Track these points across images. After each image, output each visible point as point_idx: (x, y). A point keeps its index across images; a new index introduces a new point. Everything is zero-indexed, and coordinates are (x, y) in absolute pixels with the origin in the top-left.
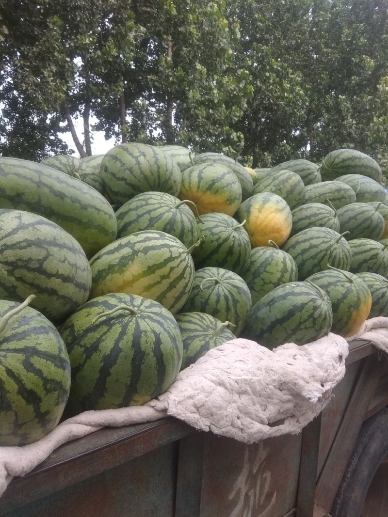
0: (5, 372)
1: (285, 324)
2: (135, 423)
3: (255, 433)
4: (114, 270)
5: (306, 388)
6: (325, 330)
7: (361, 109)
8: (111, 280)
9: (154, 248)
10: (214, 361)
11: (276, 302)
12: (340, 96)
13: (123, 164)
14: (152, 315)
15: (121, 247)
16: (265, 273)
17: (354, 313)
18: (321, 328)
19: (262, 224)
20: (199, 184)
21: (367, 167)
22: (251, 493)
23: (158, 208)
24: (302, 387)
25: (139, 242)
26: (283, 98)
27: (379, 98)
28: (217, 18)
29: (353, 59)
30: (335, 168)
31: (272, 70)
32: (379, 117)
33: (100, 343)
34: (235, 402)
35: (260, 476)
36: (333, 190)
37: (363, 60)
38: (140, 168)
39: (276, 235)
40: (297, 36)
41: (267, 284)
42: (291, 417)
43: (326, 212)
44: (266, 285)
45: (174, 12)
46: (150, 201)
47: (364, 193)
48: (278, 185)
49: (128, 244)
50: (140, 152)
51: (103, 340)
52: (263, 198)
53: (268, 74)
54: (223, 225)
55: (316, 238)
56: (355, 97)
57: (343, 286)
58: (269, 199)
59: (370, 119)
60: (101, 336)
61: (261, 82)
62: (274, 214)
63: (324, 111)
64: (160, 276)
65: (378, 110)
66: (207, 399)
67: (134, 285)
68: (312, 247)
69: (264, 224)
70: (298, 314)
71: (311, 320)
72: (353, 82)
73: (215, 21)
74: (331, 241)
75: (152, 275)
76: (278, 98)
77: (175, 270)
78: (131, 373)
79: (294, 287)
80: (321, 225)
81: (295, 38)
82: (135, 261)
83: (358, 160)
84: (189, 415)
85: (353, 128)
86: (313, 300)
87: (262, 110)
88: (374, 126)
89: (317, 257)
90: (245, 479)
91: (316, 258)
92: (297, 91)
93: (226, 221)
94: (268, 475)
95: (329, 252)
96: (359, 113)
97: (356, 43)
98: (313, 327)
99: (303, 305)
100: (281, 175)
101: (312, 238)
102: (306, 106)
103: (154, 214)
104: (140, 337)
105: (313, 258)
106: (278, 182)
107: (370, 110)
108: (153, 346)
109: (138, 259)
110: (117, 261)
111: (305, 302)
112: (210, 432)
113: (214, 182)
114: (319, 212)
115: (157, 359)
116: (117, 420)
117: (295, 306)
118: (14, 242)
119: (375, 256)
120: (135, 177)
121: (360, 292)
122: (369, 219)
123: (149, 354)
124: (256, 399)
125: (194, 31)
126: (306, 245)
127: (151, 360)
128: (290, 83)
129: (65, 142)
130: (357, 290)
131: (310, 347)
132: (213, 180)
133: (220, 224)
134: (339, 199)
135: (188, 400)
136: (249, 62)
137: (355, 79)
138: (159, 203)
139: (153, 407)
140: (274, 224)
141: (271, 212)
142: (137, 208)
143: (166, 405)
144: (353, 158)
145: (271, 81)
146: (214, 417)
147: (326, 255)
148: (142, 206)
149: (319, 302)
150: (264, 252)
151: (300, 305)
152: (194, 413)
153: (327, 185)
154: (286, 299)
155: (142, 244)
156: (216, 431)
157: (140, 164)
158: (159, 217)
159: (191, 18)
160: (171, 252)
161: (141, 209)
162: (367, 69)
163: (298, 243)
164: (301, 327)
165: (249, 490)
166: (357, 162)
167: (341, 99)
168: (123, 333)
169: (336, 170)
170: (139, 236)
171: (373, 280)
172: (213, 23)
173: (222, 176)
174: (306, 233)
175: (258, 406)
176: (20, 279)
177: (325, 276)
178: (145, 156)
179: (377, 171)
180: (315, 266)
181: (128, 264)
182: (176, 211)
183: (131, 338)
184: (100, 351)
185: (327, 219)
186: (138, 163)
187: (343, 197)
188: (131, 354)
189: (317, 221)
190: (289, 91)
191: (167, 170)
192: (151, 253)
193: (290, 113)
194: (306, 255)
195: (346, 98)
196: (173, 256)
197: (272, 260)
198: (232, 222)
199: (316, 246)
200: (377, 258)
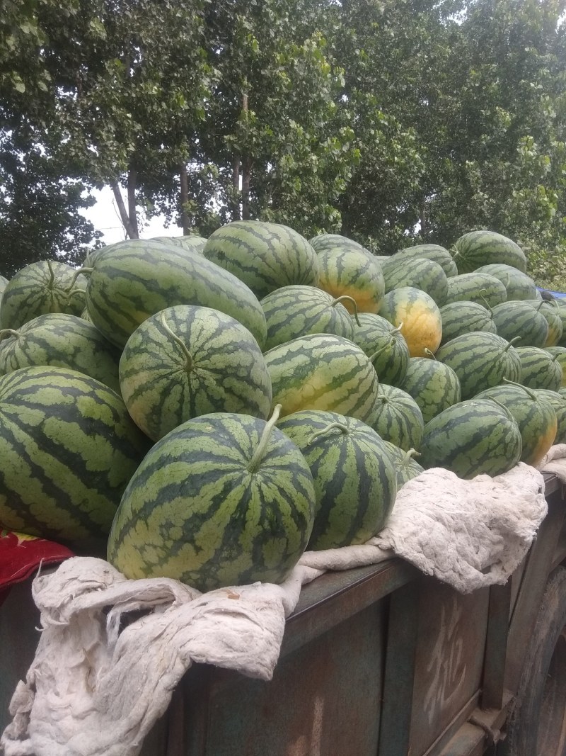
0: (278, 492)
1: (469, 453)
2: (361, 564)
3: (473, 580)
4: (289, 383)
5: (519, 525)
6: (515, 460)
7: (493, 179)
8: (285, 396)
9: (337, 355)
10: (418, 493)
11: (455, 425)
12: (467, 162)
13: (251, 250)
14: (366, 435)
15: (290, 355)
16: (425, 391)
17: (541, 438)
18: (513, 456)
19: (412, 328)
20: (339, 276)
21: (510, 254)
22: (445, 666)
23: (313, 306)
24: (515, 524)
25: (316, 347)
26: (392, 164)
27: (520, 165)
28: (315, 60)
29: (482, 111)
30: (471, 256)
31: (378, 126)
32: (518, 190)
33: (318, 468)
34: (453, 541)
35: (453, 644)
36: (481, 285)
37: (496, 113)
38: (275, 254)
39: (429, 342)
40: (409, 78)
41: (428, 404)
42: (497, 563)
43: (481, 312)
44: (427, 406)
45: (257, 50)
46: (302, 298)
47: (514, 288)
48: (417, 278)
49: (301, 351)
50: (270, 233)
51: (322, 465)
52: (409, 294)
53: (373, 132)
54: (378, 328)
55: (480, 345)
56: (486, 162)
57: (525, 404)
58: (417, 296)
59: (507, 193)
60: (318, 460)
61: (364, 142)
62: (425, 315)
63: (441, 180)
64: (348, 390)
65: (518, 180)
66: (430, 536)
67: (316, 402)
68: (475, 357)
69: (414, 328)
70: (486, 440)
71: (502, 445)
72: (484, 142)
73: (314, 63)
74: (498, 349)
75: (338, 389)
76: (386, 163)
77: (364, 381)
78: (358, 503)
79: (475, 406)
80: (476, 330)
81: (406, 82)
82: (316, 373)
83: (500, 245)
84: (416, 554)
85: (485, 204)
86: (501, 421)
87: (363, 179)
88: (513, 202)
89: (484, 370)
90: (441, 646)
91: (481, 371)
92: (410, 155)
93: (381, 323)
94: (460, 642)
95: (497, 364)
96: (492, 184)
97: (487, 89)
98: (505, 455)
99: (491, 428)
100: (419, 264)
101: (475, 346)
102: (422, 174)
103: (309, 314)
104: (363, 460)
105: (478, 370)
106: (416, 274)
107: (507, 181)
108: (378, 470)
109: (319, 369)
110: (292, 372)
111: (494, 423)
112: (435, 577)
113: (358, 273)
114: (471, 313)
115: (384, 486)
116: (343, 561)
117: (481, 429)
118: (221, 345)
119: (546, 368)
120: (269, 266)
121: (546, 411)
122: (531, 321)
123: (375, 480)
124: (471, 539)
125: (284, 76)
126: (469, 354)
127: (378, 486)
128: (401, 143)
129: (89, 221)
130: (543, 410)
131: (507, 478)
132: (357, 270)
133: (375, 327)
134: (488, 297)
135: (412, 538)
136: (347, 114)
137: (485, 139)
138: (313, 300)
139: (377, 546)
140: (426, 327)
141: (422, 313)
142: (285, 306)
143: (392, 542)
144: (495, 243)
145: (377, 141)
146: (438, 558)
147: (494, 366)
148: (291, 304)
149: (509, 423)
150: (421, 364)
151: (487, 428)
152: (420, 552)
153: (472, 277)
154: (468, 421)
155: (320, 350)
156: (440, 576)
157: (274, 249)
158: (317, 317)
159: (278, 58)
160: (357, 359)
161: (290, 308)
162: (501, 125)
163: (456, 352)
164: (490, 455)
165: (444, 662)
166: (498, 248)
167: (469, 166)
168: (344, 455)
169: (472, 258)
170: (312, 340)
171: (550, 398)
172: (311, 66)
173: (366, 265)
174: (465, 339)
175: (472, 547)
176: (229, 390)
177: (501, 393)
178: (278, 238)
179: (522, 260)
180: (481, 381)
181: (307, 375)
182: (334, 310)
183: (355, 462)
184: (320, 477)
185: (483, 321)
186: (272, 248)
187: (493, 294)
188: (358, 479)
189: (471, 324)
190: (400, 155)
191: (308, 258)
192: (335, 361)
193: (401, 184)
194: (469, 368)
195: (475, 164)
196: (361, 365)
197: (433, 374)
198: (388, 325)
199: (481, 356)
200: (547, 370)
